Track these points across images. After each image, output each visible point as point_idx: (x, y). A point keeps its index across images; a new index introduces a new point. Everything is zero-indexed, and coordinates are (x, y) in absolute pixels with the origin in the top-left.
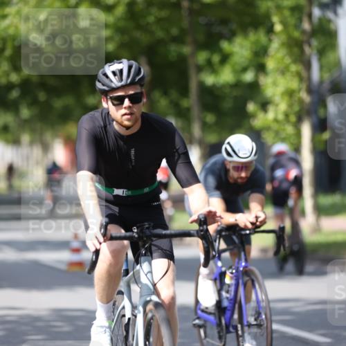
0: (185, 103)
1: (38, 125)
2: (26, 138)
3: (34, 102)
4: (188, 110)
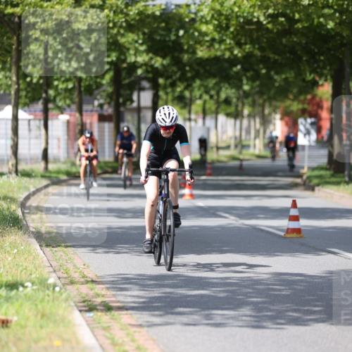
2: (246, 112)
3: (256, 76)
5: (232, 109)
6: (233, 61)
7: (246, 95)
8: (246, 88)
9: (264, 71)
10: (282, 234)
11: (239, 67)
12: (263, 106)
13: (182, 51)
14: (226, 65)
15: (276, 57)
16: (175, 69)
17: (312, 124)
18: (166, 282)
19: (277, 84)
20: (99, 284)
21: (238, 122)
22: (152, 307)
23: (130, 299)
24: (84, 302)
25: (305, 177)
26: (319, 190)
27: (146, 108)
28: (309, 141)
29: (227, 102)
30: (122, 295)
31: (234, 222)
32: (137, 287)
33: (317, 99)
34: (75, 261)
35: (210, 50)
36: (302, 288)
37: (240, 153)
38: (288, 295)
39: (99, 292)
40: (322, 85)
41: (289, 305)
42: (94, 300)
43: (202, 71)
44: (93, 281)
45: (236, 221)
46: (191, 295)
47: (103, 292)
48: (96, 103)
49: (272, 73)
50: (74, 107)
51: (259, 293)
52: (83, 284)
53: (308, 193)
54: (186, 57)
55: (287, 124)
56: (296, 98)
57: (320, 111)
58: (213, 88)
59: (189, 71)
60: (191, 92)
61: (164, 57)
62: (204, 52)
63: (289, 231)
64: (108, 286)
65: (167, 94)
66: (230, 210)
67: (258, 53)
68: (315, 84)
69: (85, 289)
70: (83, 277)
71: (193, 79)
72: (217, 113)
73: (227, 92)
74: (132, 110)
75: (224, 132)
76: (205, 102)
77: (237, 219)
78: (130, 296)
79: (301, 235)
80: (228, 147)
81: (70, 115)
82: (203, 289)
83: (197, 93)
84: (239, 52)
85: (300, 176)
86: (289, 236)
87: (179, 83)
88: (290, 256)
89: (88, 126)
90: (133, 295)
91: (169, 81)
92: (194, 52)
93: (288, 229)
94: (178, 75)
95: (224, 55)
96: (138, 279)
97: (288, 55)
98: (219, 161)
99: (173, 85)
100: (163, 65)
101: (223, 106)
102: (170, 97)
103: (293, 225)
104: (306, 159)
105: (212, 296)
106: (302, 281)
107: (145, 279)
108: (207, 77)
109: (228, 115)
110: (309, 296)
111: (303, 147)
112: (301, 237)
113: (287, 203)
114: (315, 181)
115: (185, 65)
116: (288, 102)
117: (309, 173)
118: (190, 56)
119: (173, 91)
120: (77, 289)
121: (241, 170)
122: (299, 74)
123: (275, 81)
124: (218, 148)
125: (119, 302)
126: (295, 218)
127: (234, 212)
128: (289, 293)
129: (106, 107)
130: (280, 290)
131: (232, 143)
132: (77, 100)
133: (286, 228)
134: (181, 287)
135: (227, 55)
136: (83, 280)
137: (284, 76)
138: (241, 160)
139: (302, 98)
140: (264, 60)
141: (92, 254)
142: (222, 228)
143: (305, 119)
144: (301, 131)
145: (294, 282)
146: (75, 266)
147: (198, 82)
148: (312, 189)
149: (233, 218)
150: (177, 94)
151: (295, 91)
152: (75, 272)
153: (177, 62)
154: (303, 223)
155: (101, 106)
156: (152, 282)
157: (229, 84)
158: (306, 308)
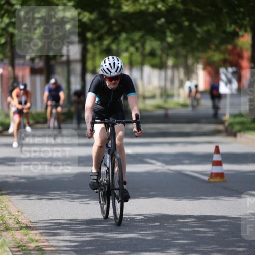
5: (156, 61)
6: (157, 15)
7: (171, 46)
8: (170, 40)
9: (186, 24)
10: (206, 178)
11: (163, 20)
12: (186, 57)
13: (108, 6)
14: (150, 18)
15: (199, 10)
16: (101, 23)
17: (233, 73)
18: (97, 226)
19: (199, 36)
20: (33, 230)
21: (163, 73)
22: (84, 250)
23: (62, 244)
24: (18, 247)
25: (227, 124)
26: (241, 136)
27: (75, 61)
28: (231, 89)
29: (152, 54)
30: (54, 240)
31: (160, 168)
32: (69, 232)
33: (238, 49)
34: (10, 209)
35: (135, 5)
36: (226, 229)
37: (165, 102)
38: (213, 237)
39: (33, 237)
40: (243, 36)
41: (213, 246)
42: (28, 245)
43: (127, 25)
44: (27, 227)
45: (163, 167)
46: (121, 238)
47: (37, 238)
48: (28, 57)
49: (195, 25)
50: (6, 61)
51: (186, 236)
52: (17, 230)
53: (230, 139)
54: (112, 12)
55: (210, 74)
56: (217, 49)
57: (240, 61)
58: (138, 41)
59: (116, 25)
60: (118, 45)
61: (91, 12)
62: (129, 7)
63: (213, 175)
64: (42, 231)
65: (95, 47)
66: (156, 157)
67: (180, 6)
68: (235, 35)
69: (19, 235)
70: (17, 223)
71: (120, 32)
72: (142, 64)
73: (152, 44)
74: (63, 63)
75: (150, 82)
76: (131, 55)
77: (164, 165)
78: (63, 241)
79: (225, 179)
80: (153, 97)
81: (3, 69)
82: (131, 233)
83: (124, 46)
84: (163, 6)
85: (222, 123)
86: (213, 180)
87: (106, 37)
88: (214, 199)
89: (20, 79)
90: (65, 239)
91: (97, 35)
92: (120, 7)
93: (212, 174)
94: (105, 29)
95: (148, 9)
96: (70, 224)
97: (209, 8)
98: (146, 110)
99: (101, 39)
100: (90, 20)
101: (149, 58)
102: (98, 50)
103: (217, 169)
104: (228, 106)
105: (140, 239)
106: (225, 223)
107: (76, 224)
108: (133, 31)
109: (154, 66)
110: (233, 237)
111: (225, 95)
112: (224, 181)
113: (210, 149)
114: (237, 128)
115: (111, 19)
116: (210, 53)
117: (232, 120)
118: (116, 10)
119: (101, 44)
120: (12, 235)
121: (166, 118)
122: (220, 25)
123: (198, 33)
124: (144, 98)
125: (52, 246)
126: (219, 163)
127: (161, 158)
128: (212, 235)
129: (37, 61)
130: (204, 232)
131: (158, 92)
132: (9, 54)
133: (210, 173)
134: (111, 231)
135: (151, 8)
136: (17, 226)
137: (205, 28)
138: (166, 109)
139: (223, 48)
140: (187, 13)
141: (26, 201)
142: (149, 174)
143: (227, 69)
144: (223, 80)
145: (219, 224)
146: (9, 213)
147: (124, 35)
148: (234, 135)
149: (159, 164)
150: (104, 47)
151: (216, 41)
152: (11, 219)
153: (104, 16)
154: (227, 167)
155: (32, 60)
156: (83, 227)
157: (154, 37)
158: (230, 249)
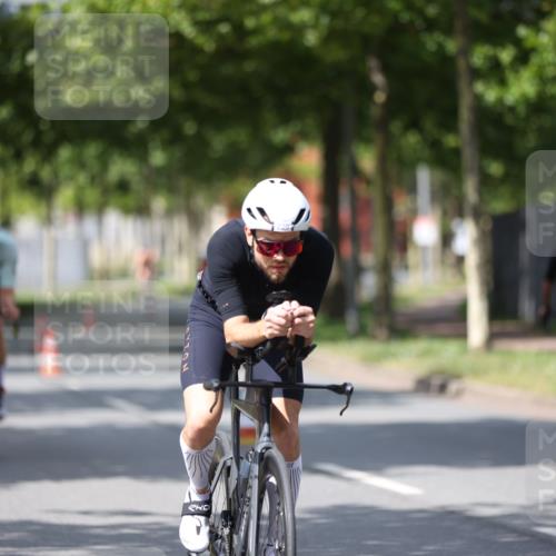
0: (451, 141)
1: (183, 182)
2: (159, 203)
3: (175, 139)
4: (457, 152)
5: (131, 200)
7: (159, 171)
8: (158, 158)
12: (189, 196)
29: (123, 186)
66: (129, 395)
72: (100, 210)
73: (121, 167)
76: (81, 190)
83: (65, 170)
99: (19, 156)
109: (126, 211)
147: (65, 153)
